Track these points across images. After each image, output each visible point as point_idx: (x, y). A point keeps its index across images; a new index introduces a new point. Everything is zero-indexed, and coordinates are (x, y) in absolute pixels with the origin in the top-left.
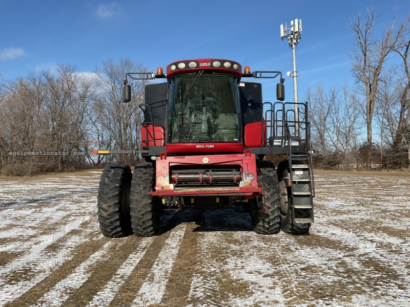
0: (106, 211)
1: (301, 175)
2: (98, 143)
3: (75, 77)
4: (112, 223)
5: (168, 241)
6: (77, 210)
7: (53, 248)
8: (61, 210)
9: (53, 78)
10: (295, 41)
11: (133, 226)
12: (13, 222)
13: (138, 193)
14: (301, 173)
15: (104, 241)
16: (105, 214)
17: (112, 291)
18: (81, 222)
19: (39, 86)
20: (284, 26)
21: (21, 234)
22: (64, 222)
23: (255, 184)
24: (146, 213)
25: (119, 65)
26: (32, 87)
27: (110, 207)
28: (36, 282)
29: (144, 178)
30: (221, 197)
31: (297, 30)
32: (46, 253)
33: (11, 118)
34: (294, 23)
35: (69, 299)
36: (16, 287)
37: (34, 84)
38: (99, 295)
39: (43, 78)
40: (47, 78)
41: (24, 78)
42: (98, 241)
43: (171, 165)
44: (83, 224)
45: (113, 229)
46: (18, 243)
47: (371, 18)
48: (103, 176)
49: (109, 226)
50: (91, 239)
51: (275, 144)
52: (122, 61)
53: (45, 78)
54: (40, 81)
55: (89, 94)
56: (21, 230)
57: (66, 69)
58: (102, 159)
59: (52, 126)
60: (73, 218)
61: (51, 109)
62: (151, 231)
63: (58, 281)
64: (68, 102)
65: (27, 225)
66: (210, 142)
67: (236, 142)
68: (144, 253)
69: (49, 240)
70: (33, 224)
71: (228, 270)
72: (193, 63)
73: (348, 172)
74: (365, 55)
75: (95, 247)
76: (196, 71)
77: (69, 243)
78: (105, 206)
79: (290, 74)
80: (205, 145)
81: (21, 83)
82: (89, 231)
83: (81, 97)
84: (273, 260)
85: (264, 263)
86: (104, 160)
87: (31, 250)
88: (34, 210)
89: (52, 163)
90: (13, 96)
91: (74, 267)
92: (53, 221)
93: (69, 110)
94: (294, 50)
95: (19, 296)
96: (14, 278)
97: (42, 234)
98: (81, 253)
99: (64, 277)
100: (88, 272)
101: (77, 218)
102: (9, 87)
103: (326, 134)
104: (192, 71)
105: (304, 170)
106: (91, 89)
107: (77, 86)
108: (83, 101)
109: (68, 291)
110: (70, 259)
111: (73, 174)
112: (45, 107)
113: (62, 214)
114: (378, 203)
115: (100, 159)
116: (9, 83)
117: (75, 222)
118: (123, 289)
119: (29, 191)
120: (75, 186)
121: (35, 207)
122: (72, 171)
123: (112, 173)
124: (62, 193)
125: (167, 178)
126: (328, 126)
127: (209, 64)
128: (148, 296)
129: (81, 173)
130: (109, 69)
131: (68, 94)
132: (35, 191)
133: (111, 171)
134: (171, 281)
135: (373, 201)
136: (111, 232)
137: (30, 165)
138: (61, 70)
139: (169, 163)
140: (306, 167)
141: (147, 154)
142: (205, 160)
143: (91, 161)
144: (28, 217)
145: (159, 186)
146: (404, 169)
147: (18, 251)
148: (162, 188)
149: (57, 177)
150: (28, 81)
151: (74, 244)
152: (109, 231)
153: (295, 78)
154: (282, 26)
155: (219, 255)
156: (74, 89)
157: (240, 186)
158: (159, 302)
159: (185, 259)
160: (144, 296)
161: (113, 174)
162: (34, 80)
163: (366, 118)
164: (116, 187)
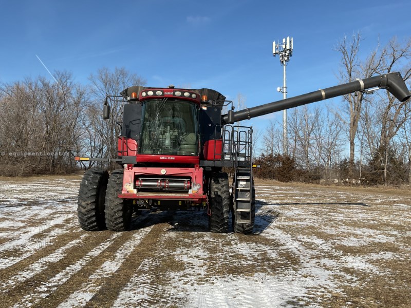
0: (85, 208)
1: (244, 185)
2: (90, 148)
3: (71, 83)
4: (89, 218)
5: (135, 235)
6: (62, 209)
7: (39, 236)
8: (49, 208)
9: (49, 83)
10: (286, 58)
11: (106, 222)
12: (5, 217)
13: (111, 194)
14: (245, 183)
15: (82, 233)
16: (83, 210)
17: (81, 265)
18: (65, 219)
19: (35, 90)
20: (276, 43)
21: (13, 225)
22: (49, 218)
23: (201, 192)
24: (118, 211)
25: (114, 73)
26: (28, 91)
27: (88, 204)
28: (24, 257)
29: (118, 182)
30: (183, 202)
31: (288, 47)
32: (32, 240)
33: (6, 119)
34: (286, 40)
35: (47, 269)
36: (7, 260)
37: (31, 88)
38: (70, 267)
39: (39, 83)
40: (43, 83)
41: (21, 82)
42: (77, 233)
43: (136, 174)
44: (66, 220)
45: (90, 224)
46: (10, 233)
47: (356, 40)
48: (84, 179)
49: (86, 221)
50: (71, 231)
51: (226, 158)
52: (117, 70)
53: (41, 83)
54: (36, 86)
55: (83, 100)
56: (12, 222)
57: (63, 75)
58: (93, 163)
59: (45, 130)
60: (59, 215)
61: (45, 112)
62: (122, 227)
63: (41, 258)
64: (62, 106)
65: (17, 219)
66: (172, 154)
67: (193, 155)
68: (113, 242)
69: (36, 230)
70: (23, 219)
71: (174, 255)
72: (159, 92)
73: (327, 186)
74: (350, 75)
75: (73, 237)
76: (161, 98)
77: (52, 233)
78: (83, 204)
79: (281, 89)
80: (167, 157)
81: (18, 87)
82: (70, 225)
83: (75, 103)
84: (212, 251)
85: (204, 252)
86: (96, 164)
87: (20, 237)
88: (24, 207)
89: (43, 166)
90: (9, 99)
91: (55, 250)
92: (39, 217)
93: (62, 115)
94: (284, 67)
95: (10, 265)
96: (7, 254)
97: (30, 226)
98: (61, 241)
99: (45, 256)
100: (65, 253)
101: (62, 215)
102: (6, 89)
103: (309, 149)
104: (158, 98)
105: (247, 180)
106: (85, 96)
107: (72, 92)
108: (77, 107)
109: (48, 264)
110: (52, 244)
111: (64, 177)
112: (40, 111)
113: (49, 211)
114: (332, 214)
115: (92, 164)
116: (6, 86)
117: (60, 218)
118: (89, 264)
119: (20, 191)
120: (64, 188)
121: (24, 205)
122: (62, 174)
123: (92, 176)
124: (51, 194)
125: (132, 185)
126: (311, 142)
127: (172, 94)
128: (107, 268)
129: (71, 177)
130: (104, 77)
131: (63, 100)
132: (26, 191)
133: (90, 175)
134: (127, 260)
135: (329, 212)
136: (88, 226)
137: (22, 167)
138: (57, 76)
139: (135, 173)
140: (248, 178)
141: (121, 162)
142: (163, 171)
143: (83, 165)
144: (19, 213)
145: (125, 191)
146: (380, 186)
147: (9, 237)
148: (128, 192)
149: (47, 179)
150: (24, 85)
151: (56, 234)
152: (87, 225)
153: (285, 93)
154: (274, 43)
155: (172, 245)
156: (68, 95)
157: (189, 193)
158: (114, 272)
159: (144, 247)
160: (104, 269)
161: (92, 178)
162: (31, 84)
163: (349, 135)
164: (95, 188)
